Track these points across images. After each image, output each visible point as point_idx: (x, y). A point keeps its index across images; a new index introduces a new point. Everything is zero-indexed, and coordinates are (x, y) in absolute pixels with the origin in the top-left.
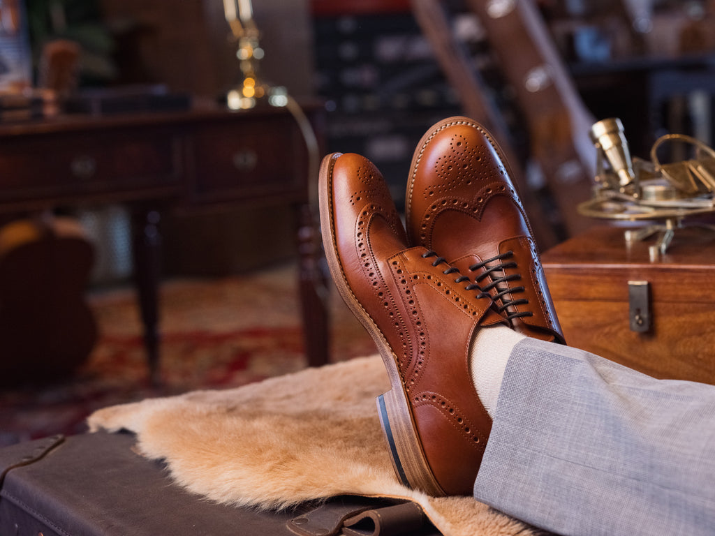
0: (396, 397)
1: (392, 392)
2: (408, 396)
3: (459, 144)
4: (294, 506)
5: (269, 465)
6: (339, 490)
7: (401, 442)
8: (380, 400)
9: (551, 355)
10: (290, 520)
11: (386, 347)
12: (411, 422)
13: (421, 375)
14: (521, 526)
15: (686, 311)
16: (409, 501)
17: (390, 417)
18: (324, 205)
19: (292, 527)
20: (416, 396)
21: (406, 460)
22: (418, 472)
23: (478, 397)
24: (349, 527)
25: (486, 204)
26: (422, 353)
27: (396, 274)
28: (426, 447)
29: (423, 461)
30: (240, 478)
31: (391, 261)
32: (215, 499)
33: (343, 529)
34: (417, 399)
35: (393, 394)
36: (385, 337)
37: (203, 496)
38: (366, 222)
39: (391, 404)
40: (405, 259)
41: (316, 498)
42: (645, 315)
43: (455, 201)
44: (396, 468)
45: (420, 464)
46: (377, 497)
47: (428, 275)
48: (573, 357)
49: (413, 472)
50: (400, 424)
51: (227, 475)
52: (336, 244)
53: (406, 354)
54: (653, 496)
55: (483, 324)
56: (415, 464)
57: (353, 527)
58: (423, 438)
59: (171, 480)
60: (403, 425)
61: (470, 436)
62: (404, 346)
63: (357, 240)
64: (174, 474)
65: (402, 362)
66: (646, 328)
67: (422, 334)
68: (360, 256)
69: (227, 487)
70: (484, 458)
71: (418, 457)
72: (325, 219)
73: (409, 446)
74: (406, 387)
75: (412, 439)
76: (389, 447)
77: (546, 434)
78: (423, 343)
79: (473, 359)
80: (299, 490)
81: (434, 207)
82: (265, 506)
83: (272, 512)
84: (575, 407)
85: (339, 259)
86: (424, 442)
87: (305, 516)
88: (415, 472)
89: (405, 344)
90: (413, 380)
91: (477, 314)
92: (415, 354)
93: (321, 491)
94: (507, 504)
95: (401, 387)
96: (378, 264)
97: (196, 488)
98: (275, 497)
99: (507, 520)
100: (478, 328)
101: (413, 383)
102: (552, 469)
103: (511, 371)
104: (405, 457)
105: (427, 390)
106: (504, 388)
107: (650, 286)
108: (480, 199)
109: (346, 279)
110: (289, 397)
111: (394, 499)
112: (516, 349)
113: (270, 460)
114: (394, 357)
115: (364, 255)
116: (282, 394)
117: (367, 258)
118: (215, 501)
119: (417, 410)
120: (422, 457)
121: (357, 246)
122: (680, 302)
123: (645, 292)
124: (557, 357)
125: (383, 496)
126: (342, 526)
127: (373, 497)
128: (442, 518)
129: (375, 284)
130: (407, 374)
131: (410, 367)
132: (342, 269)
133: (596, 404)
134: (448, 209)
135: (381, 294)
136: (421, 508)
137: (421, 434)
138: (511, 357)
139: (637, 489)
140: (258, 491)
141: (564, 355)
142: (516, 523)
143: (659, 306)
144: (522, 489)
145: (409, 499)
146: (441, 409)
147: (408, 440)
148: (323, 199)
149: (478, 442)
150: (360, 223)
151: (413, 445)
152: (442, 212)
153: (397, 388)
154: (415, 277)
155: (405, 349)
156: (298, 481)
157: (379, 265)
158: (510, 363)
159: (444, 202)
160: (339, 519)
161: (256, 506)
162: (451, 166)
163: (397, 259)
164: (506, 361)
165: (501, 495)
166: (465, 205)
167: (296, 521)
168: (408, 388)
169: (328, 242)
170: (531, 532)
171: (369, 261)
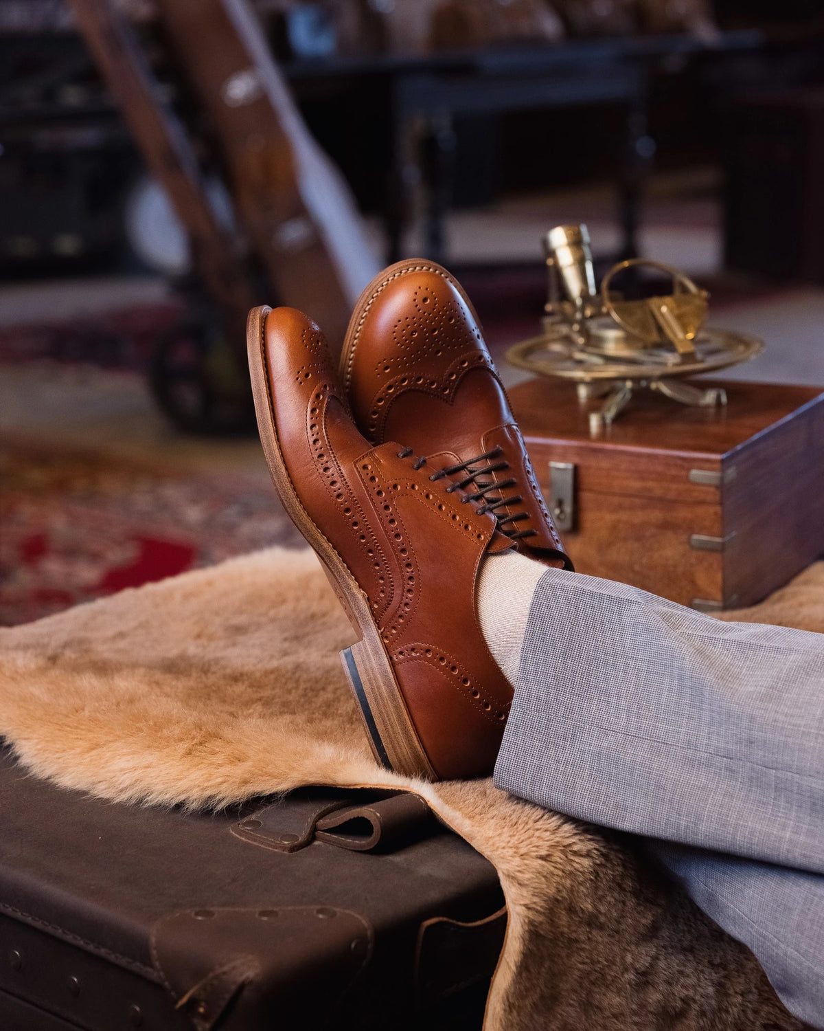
0: (370, 651)
1: (364, 644)
2: (387, 649)
3: (425, 300)
4: (239, 804)
5: (184, 746)
6: (303, 781)
7: (381, 713)
8: (346, 656)
9: (592, 594)
10: (237, 824)
11: (351, 582)
12: (395, 686)
13: (407, 622)
14: (559, 818)
15: (620, 507)
16: (406, 792)
17: (363, 678)
18: (258, 385)
19: (241, 833)
20: (399, 649)
21: (389, 736)
22: (405, 750)
23: (488, 650)
24: (324, 831)
25: (461, 381)
26: (409, 591)
27: (369, 483)
28: (417, 718)
29: (414, 737)
30: (146, 767)
31: (360, 465)
32: (107, 796)
33: (316, 833)
34: (401, 653)
35: (365, 648)
36: (349, 568)
37: (84, 793)
38: (321, 409)
39: (363, 661)
40: (377, 461)
41: (271, 792)
42: (568, 509)
43: (419, 379)
44: (374, 747)
45: (409, 741)
46: (359, 787)
47: (412, 483)
48: (622, 596)
49: (399, 751)
50: (379, 688)
51: (121, 763)
52: (278, 440)
53: (383, 592)
54: (751, 779)
55: (491, 551)
56: (402, 740)
57: (332, 831)
58: (412, 705)
59: (24, 770)
60: (384, 690)
61: (479, 701)
62: (382, 582)
63: (310, 434)
64: (24, 761)
65: (376, 602)
66: (567, 524)
67: (408, 565)
68: (316, 457)
69: (126, 780)
70: (506, 732)
71: (406, 732)
72: (261, 403)
73: (394, 717)
74: (383, 636)
75: (397, 707)
76: (364, 719)
77: (592, 699)
78: (411, 578)
79: (480, 598)
80: (245, 782)
81: (390, 387)
82: (194, 806)
83: (206, 812)
84: (632, 664)
85: (284, 462)
86: (413, 711)
87: (253, 817)
88: (402, 752)
89: (382, 578)
90: (394, 628)
91: (482, 537)
92: (398, 592)
93: (281, 783)
94: (542, 793)
95: (377, 638)
96: (341, 468)
97: (67, 781)
98: (208, 793)
99: (539, 812)
100: (486, 555)
101: (394, 632)
102: (606, 745)
103: (537, 614)
104: (388, 732)
105: (416, 641)
106: (529, 637)
107: (576, 469)
108: (451, 375)
109: (294, 489)
110: (121, 635)
111: (383, 790)
112: (541, 587)
113: (181, 740)
114: (364, 596)
115: (321, 456)
116: (110, 632)
117: (325, 458)
118: (107, 799)
119: (400, 668)
120: (412, 732)
121: (311, 442)
122: (614, 494)
123: (569, 478)
124: (601, 597)
125: (368, 787)
126: (314, 829)
127: (352, 787)
128: (458, 814)
129: (339, 496)
130: (384, 619)
131: (390, 610)
132: (289, 475)
133: (663, 659)
134: (410, 390)
135: (347, 510)
136: (425, 801)
137: (410, 701)
138: (536, 597)
139: (729, 769)
140: (183, 785)
141: (609, 593)
142: (553, 816)
143: (586, 496)
144: (564, 773)
145: (405, 789)
146: (439, 667)
147: (391, 708)
148: (256, 375)
149: (489, 709)
150: (313, 411)
151: (400, 716)
152: (401, 394)
153: (372, 640)
154: (395, 487)
155: (382, 585)
156: (240, 770)
157: (343, 470)
158: (535, 605)
159: (403, 381)
160: (310, 820)
161: (179, 806)
162: (415, 332)
163: (366, 461)
164: (530, 601)
165: (534, 781)
166: (432, 384)
167: (245, 824)
168: (386, 637)
169: (267, 438)
170: (574, 826)
171: (329, 465)
